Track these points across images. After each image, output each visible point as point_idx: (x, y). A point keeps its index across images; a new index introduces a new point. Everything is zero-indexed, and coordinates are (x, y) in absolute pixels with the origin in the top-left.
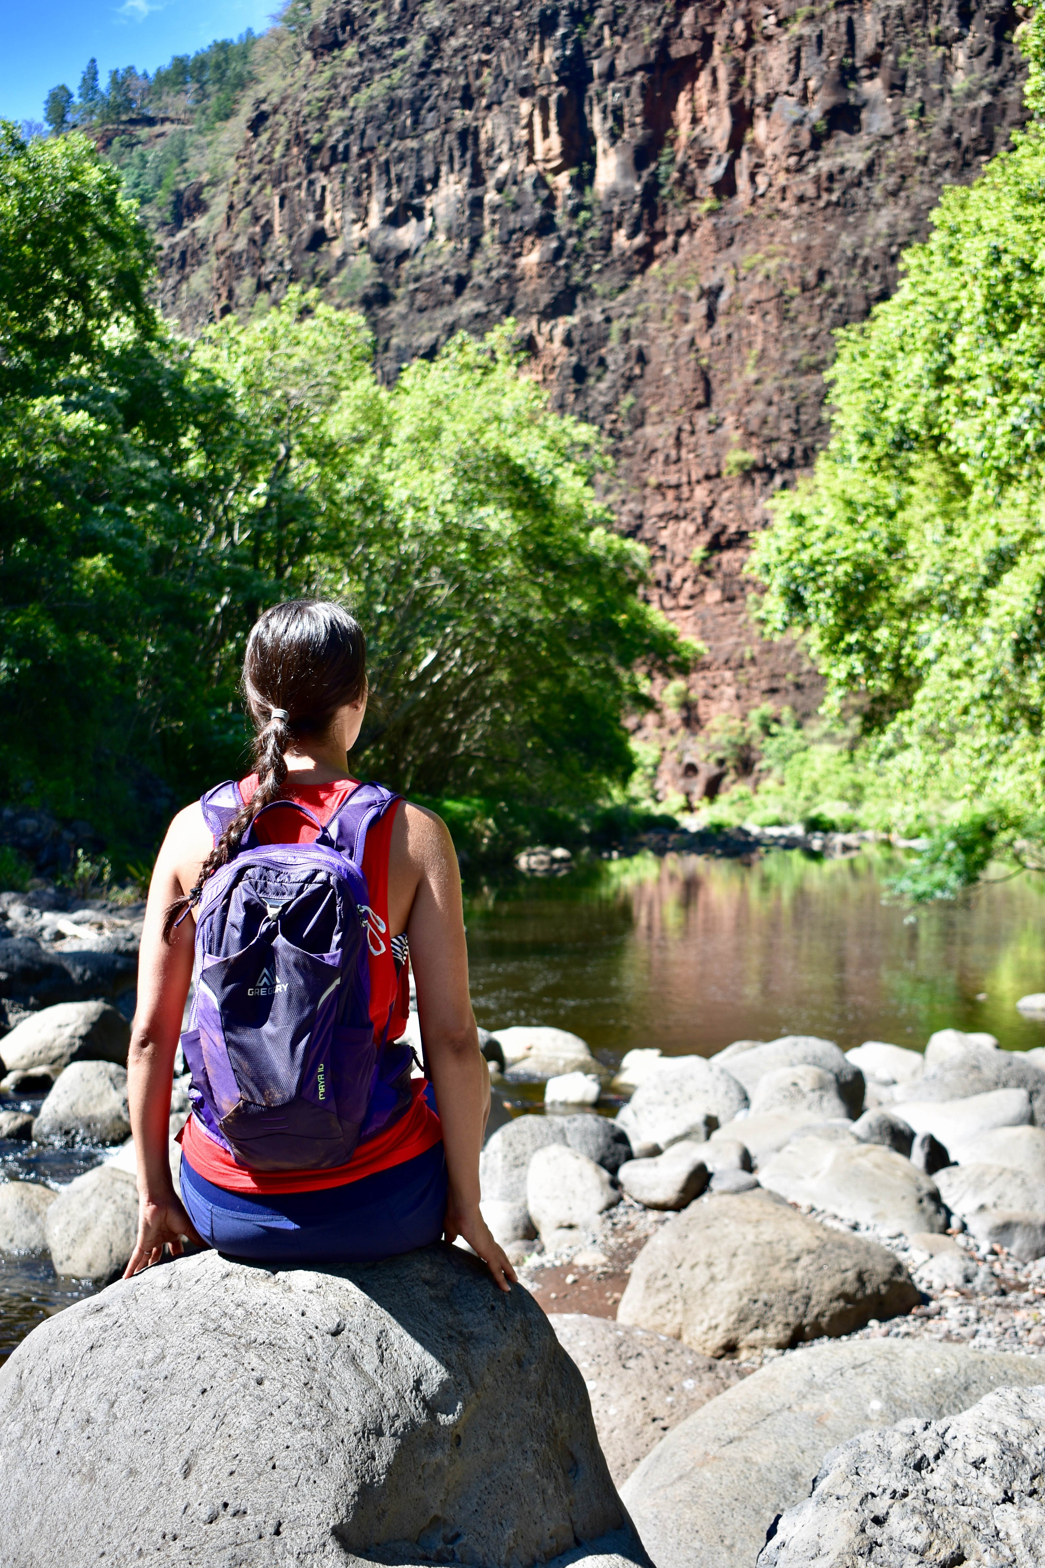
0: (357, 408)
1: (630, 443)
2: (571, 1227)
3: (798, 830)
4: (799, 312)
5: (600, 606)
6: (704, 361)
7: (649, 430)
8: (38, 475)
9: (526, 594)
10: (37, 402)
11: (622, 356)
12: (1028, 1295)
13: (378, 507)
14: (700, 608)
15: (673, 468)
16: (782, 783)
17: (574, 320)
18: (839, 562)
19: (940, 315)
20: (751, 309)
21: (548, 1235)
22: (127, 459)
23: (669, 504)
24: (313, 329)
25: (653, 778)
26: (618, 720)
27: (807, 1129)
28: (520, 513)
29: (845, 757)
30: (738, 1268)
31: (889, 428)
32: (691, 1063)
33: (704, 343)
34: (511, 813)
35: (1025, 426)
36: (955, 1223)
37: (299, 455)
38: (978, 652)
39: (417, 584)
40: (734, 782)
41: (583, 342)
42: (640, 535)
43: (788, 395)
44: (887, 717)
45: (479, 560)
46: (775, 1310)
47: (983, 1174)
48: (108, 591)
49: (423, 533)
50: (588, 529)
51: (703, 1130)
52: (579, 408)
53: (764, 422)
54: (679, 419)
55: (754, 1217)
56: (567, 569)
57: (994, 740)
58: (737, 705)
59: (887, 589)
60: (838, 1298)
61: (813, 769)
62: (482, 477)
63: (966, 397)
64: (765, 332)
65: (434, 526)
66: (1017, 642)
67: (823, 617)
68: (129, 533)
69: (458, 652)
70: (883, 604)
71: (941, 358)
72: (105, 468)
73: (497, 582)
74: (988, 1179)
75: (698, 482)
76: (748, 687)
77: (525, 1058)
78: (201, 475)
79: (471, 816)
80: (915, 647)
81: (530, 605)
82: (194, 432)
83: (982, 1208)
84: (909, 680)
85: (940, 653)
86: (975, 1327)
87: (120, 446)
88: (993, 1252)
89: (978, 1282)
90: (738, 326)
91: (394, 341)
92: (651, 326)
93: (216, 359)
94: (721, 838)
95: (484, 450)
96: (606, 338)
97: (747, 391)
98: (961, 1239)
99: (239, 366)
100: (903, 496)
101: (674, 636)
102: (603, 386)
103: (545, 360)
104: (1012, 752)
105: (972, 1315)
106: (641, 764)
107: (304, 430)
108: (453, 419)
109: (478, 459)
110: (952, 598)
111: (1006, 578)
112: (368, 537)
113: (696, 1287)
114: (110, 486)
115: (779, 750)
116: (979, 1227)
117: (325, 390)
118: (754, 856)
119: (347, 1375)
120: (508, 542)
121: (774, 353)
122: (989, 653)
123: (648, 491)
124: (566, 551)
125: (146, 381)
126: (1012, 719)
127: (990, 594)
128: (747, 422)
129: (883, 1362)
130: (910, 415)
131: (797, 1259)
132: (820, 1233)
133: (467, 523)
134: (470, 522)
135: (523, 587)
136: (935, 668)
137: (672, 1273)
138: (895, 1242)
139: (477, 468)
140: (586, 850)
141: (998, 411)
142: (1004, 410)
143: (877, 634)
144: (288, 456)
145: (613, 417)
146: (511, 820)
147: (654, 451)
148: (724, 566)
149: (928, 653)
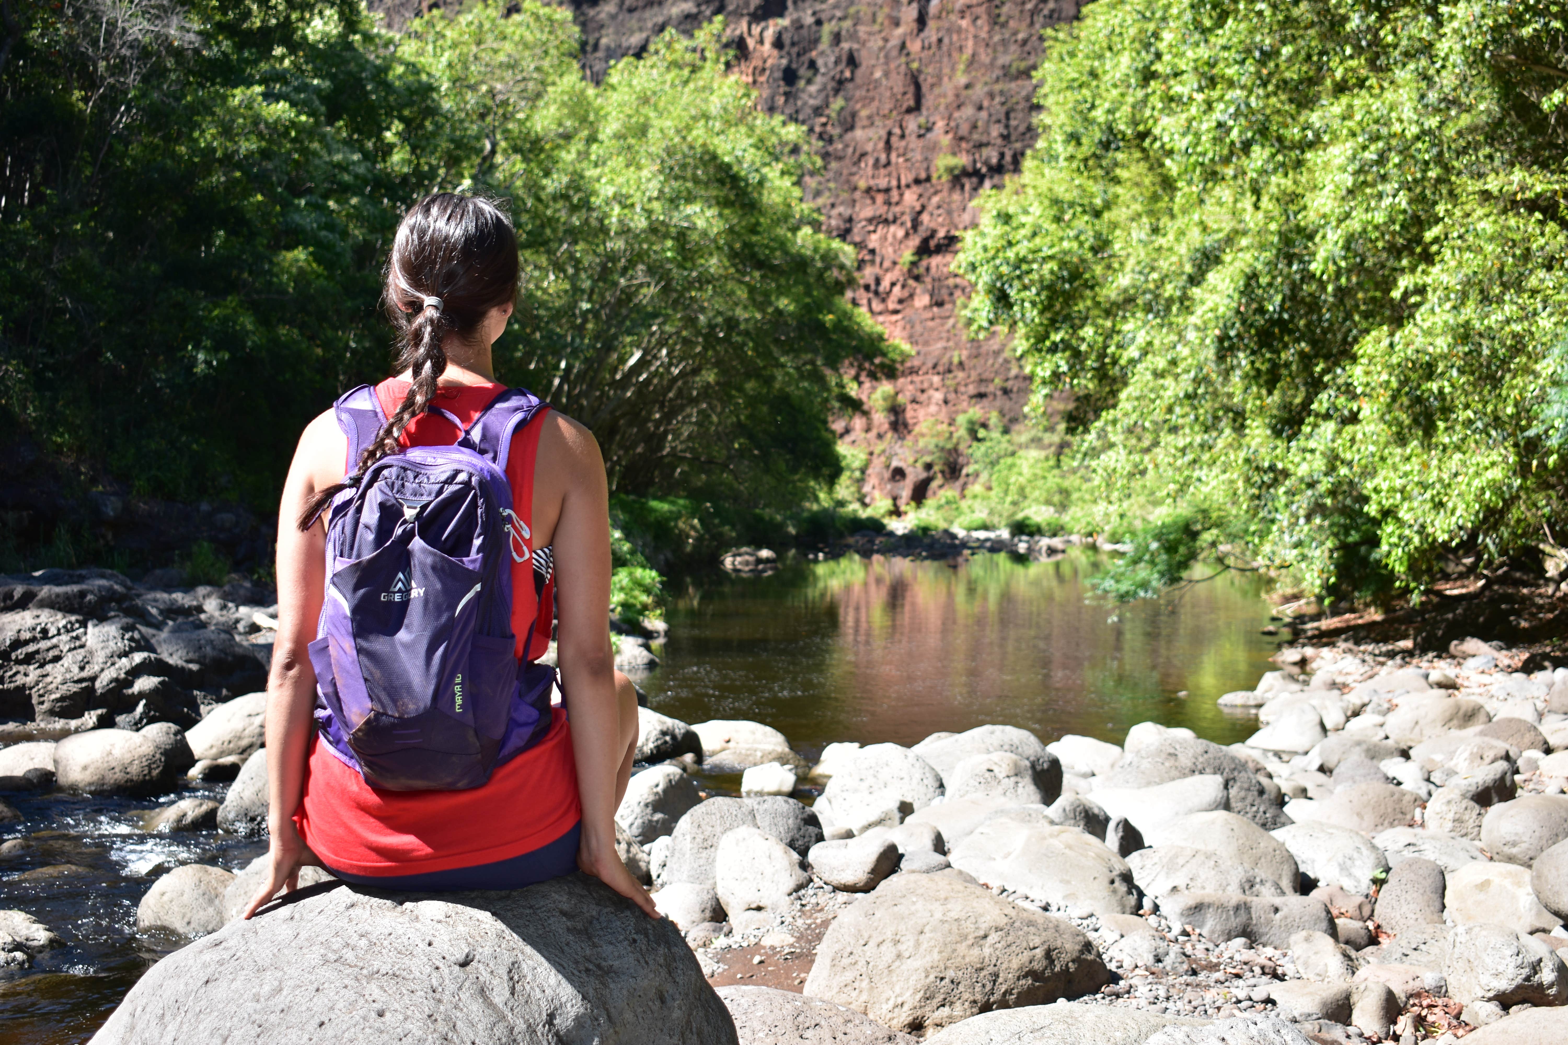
0: (564, 104)
1: (840, 146)
2: (759, 909)
3: (1005, 534)
4: (1010, 17)
5: (807, 305)
6: (915, 65)
7: (859, 133)
8: (238, 166)
9: (732, 293)
10: (238, 91)
11: (832, 59)
12: (1219, 975)
13: (585, 204)
14: (908, 312)
15: (883, 171)
16: (990, 488)
17: (784, 22)
18: (1045, 260)
19: (1148, 14)
20: (962, 14)
21: (736, 917)
22: (330, 153)
23: (878, 208)
24: (520, 24)
25: (860, 482)
26: (825, 422)
27: (1002, 812)
28: (727, 212)
29: (1052, 462)
30: (925, 946)
31: (1096, 128)
32: (888, 751)
33: (915, 46)
34: (717, 513)
35: (1231, 123)
36: (1147, 903)
37: (505, 151)
38: (1183, 351)
39: (623, 281)
40: (941, 487)
41: (793, 44)
42: (849, 238)
43: (998, 100)
44: (1091, 416)
45: (685, 259)
46: (961, 988)
47: (1176, 856)
48: (309, 283)
49: (629, 230)
50: (795, 229)
51: (897, 816)
52: (788, 111)
53: (974, 127)
54: (889, 123)
55: (942, 895)
56: (773, 268)
57: (1198, 439)
58: (944, 409)
59: (1092, 288)
60: (1025, 976)
61: (1020, 474)
62: (689, 173)
63: (1172, 92)
64: (976, 37)
65: (640, 223)
66: (1221, 340)
67: (1028, 315)
68: (330, 227)
69: (664, 352)
70: (1089, 303)
71: (1148, 57)
72: (307, 160)
73: (704, 280)
74: (1181, 861)
75: (908, 186)
76: (956, 391)
77: (723, 750)
78: (406, 170)
79: (678, 516)
80: (1119, 346)
81: (736, 304)
82: (397, 126)
83: (1175, 889)
84: (1114, 380)
85: (1145, 353)
86: (1164, 1005)
87: (323, 139)
88: (1185, 933)
89: (1168, 961)
90: (949, 31)
91: (604, 41)
92: (862, 29)
93: (421, 53)
94: (927, 541)
95: (691, 147)
96: (817, 41)
97: (957, 96)
98: (1153, 920)
99: (444, 60)
100: (1110, 196)
101: (881, 338)
102: (813, 89)
103: (756, 62)
104: (1215, 450)
105: (1162, 993)
106: (849, 468)
107: (510, 126)
108: (661, 115)
109: (685, 156)
110: (1157, 297)
111: (1212, 277)
112: (574, 235)
113: (882, 965)
114: (312, 179)
115: (986, 455)
116: (1171, 908)
117: (531, 85)
118: (960, 560)
119: (475, 1008)
120: (715, 241)
121: (984, 57)
122: (1193, 353)
123: (857, 195)
124: (773, 250)
125: (350, 73)
126: (1216, 418)
127: (1196, 292)
128: (957, 126)
129: (1062, 1026)
130: (1117, 115)
131: (985, 937)
132: (1009, 910)
133: (674, 221)
134: (677, 219)
135: (730, 285)
136: (1140, 367)
137: (858, 950)
138: (1085, 922)
139: (684, 166)
140: (792, 552)
141: (1204, 107)
142: (1209, 106)
143: (1081, 333)
144: (493, 152)
145: (823, 120)
146: (717, 521)
147: (863, 155)
148: (933, 270)
149: (1133, 352)
